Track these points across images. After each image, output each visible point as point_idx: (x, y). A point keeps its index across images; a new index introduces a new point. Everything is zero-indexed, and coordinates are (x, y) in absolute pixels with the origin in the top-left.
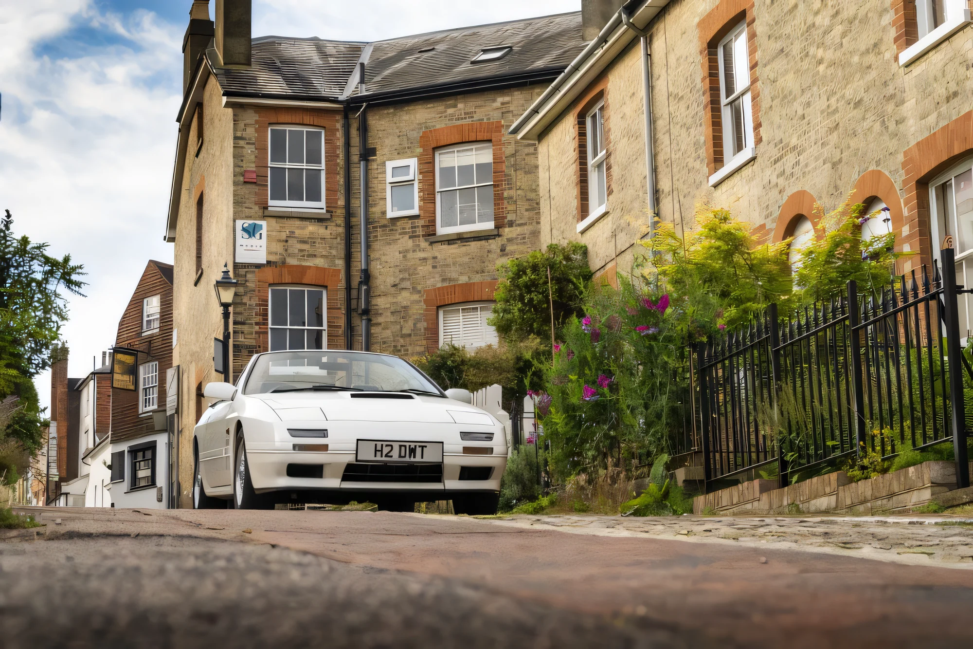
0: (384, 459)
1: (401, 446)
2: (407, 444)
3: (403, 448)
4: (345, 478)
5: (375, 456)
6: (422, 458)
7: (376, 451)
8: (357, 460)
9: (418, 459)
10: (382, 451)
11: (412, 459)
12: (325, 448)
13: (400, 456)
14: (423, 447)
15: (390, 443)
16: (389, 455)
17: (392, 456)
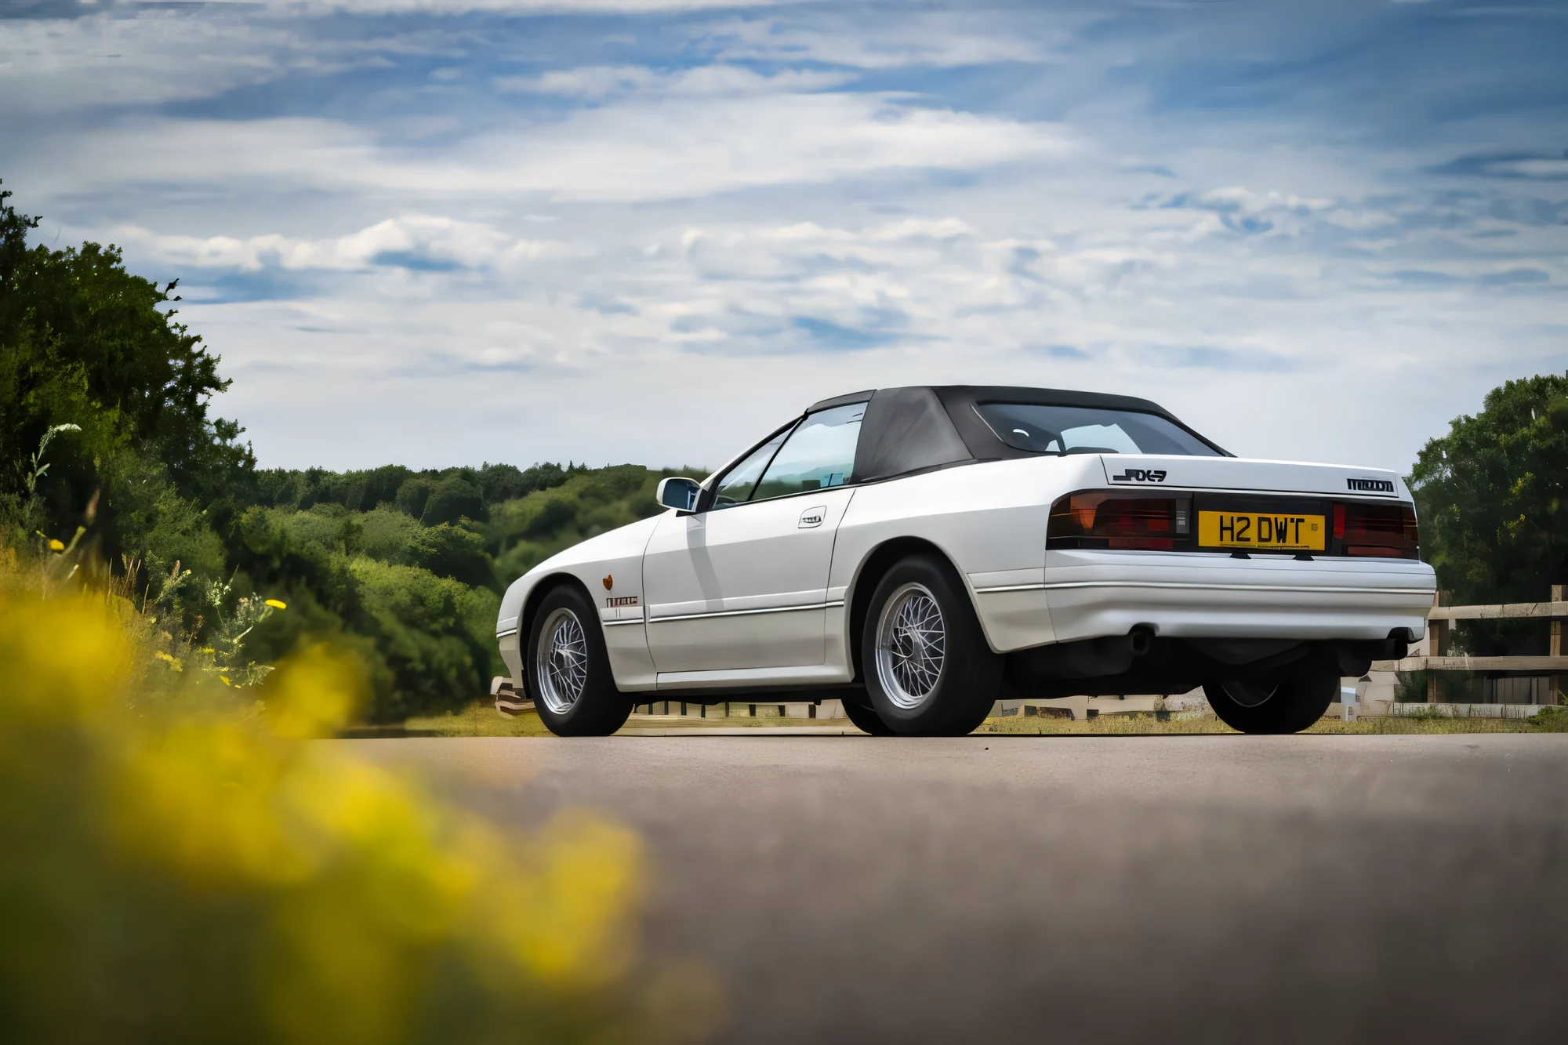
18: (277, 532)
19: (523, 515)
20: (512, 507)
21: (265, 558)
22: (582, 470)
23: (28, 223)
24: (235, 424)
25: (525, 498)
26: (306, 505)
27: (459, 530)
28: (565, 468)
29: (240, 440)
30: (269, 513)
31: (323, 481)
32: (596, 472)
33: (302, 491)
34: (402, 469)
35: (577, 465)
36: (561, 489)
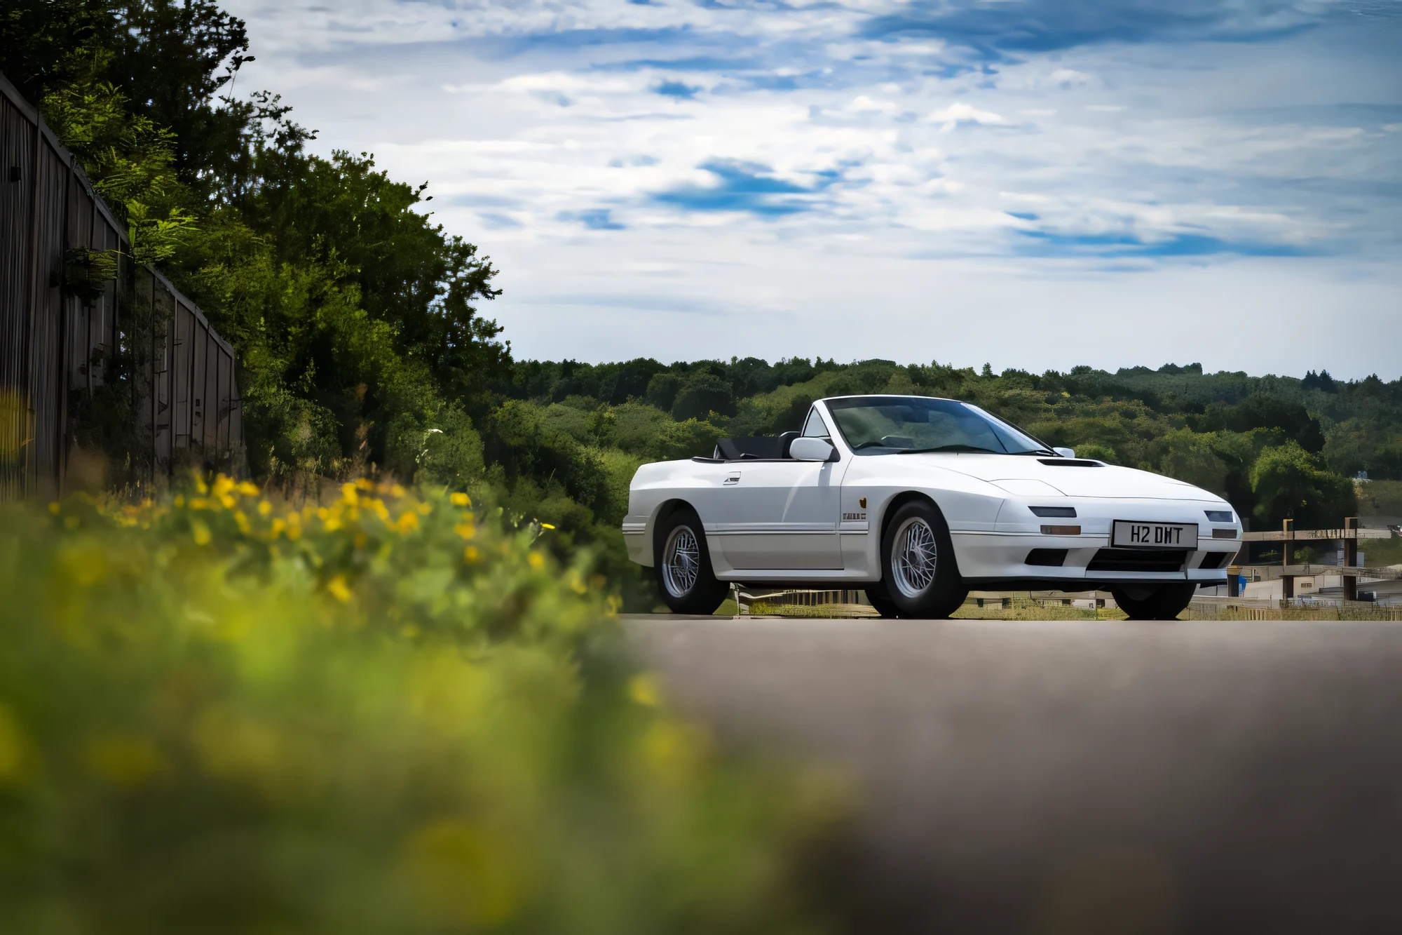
0: (1140, 544)
1: (1157, 528)
2: (1163, 526)
3: (1159, 531)
4: (1091, 567)
5: (1132, 540)
6: (1178, 542)
7: (1133, 534)
8: (1113, 545)
9: (1174, 544)
10: (1138, 534)
11: (1168, 545)
12: (1076, 530)
13: (1156, 541)
14: (1179, 529)
15: (1146, 524)
16: (1145, 539)
17: (1147, 541)
18: (531, 425)
19: (769, 411)
20: (759, 401)
21: (519, 451)
22: (831, 366)
23: (306, 136)
24: (494, 324)
25: (773, 394)
26: (558, 398)
27: (706, 425)
28: (813, 364)
29: (499, 338)
30: (524, 406)
31: (576, 373)
32: (844, 367)
33: (556, 383)
34: (652, 362)
35: (825, 360)
36: (809, 384)
